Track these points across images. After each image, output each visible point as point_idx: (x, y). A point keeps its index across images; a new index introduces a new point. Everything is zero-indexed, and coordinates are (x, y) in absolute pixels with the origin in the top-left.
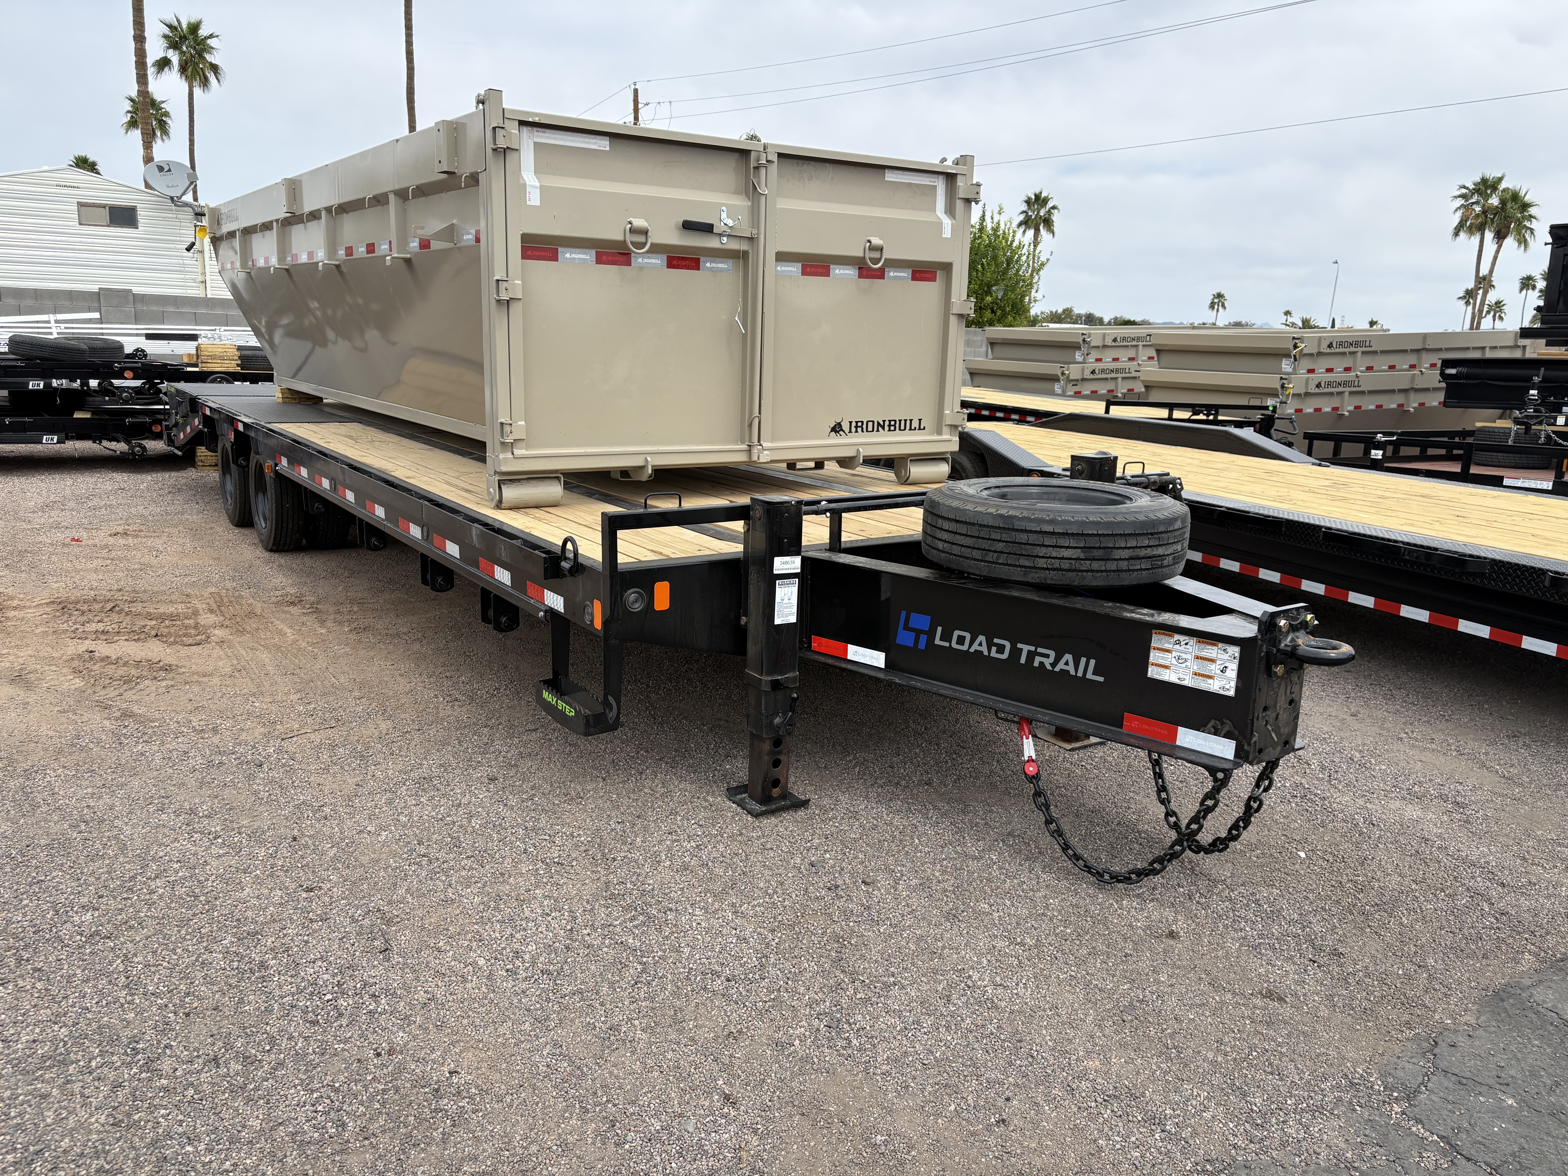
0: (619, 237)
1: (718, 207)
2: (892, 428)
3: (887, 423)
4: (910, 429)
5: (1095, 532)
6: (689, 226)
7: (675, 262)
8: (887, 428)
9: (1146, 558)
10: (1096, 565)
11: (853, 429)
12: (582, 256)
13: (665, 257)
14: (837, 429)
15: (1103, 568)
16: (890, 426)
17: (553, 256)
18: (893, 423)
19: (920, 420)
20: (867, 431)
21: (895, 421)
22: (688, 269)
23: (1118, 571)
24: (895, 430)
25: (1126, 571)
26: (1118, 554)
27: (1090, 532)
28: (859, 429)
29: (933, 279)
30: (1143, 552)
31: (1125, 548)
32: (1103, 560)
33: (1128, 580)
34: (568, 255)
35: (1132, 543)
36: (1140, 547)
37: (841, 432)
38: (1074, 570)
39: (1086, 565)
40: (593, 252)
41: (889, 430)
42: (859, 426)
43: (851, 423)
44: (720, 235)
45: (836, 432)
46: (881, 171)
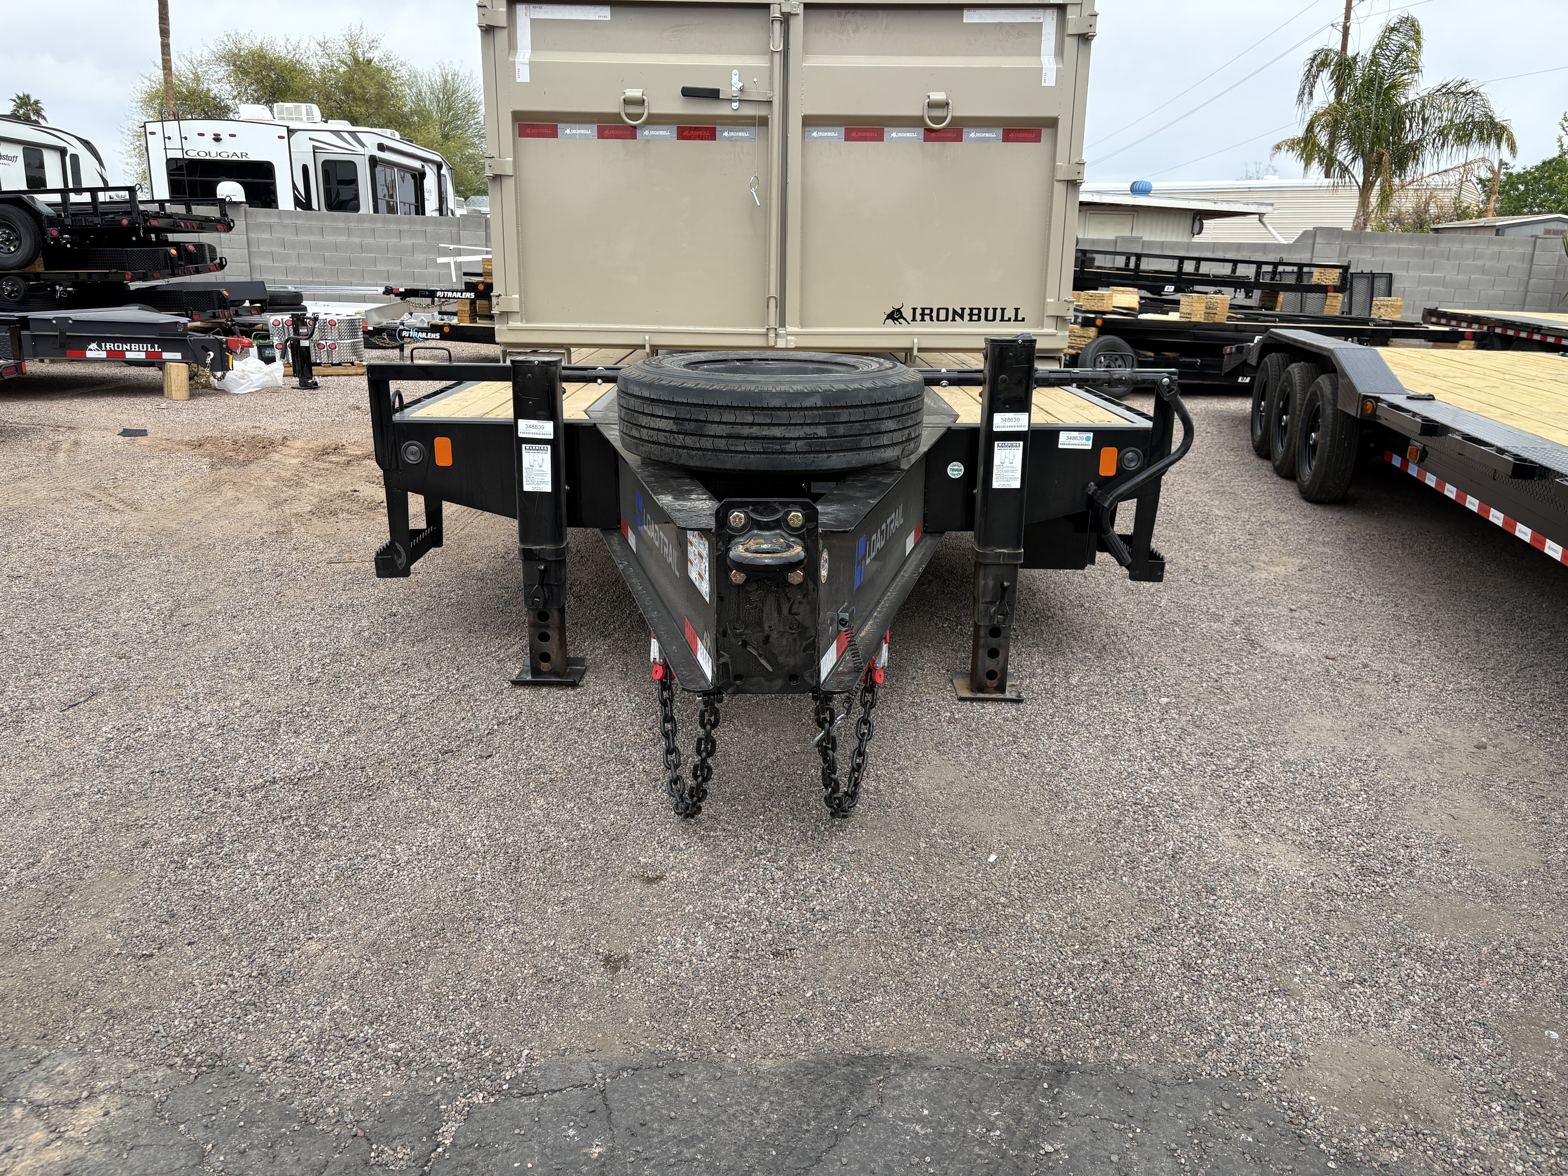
0: (614, 110)
1: (729, 70)
2: (975, 318)
3: (967, 312)
4: (1002, 320)
5: (685, 401)
6: (687, 93)
7: (686, 133)
8: (967, 317)
9: (752, 438)
10: (689, 441)
11: (918, 317)
12: (583, 132)
13: (675, 128)
14: (895, 315)
15: (698, 446)
16: (971, 314)
17: (553, 133)
18: (976, 312)
19: (1017, 310)
20: (938, 319)
21: (980, 310)
22: (702, 139)
23: (714, 450)
24: (979, 319)
25: (725, 451)
26: (712, 429)
27: (680, 401)
28: (927, 318)
29: (1038, 139)
30: (746, 431)
31: (720, 423)
32: (696, 435)
33: (730, 463)
34: (568, 131)
35: (729, 417)
36: (742, 424)
37: (901, 320)
38: (670, 446)
39: (680, 440)
40: (595, 127)
41: (971, 320)
42: (926, 314)
43: (914, 310)
44: (730, 101)
45: (894, 319)
46: (959, 12)
